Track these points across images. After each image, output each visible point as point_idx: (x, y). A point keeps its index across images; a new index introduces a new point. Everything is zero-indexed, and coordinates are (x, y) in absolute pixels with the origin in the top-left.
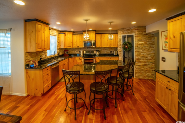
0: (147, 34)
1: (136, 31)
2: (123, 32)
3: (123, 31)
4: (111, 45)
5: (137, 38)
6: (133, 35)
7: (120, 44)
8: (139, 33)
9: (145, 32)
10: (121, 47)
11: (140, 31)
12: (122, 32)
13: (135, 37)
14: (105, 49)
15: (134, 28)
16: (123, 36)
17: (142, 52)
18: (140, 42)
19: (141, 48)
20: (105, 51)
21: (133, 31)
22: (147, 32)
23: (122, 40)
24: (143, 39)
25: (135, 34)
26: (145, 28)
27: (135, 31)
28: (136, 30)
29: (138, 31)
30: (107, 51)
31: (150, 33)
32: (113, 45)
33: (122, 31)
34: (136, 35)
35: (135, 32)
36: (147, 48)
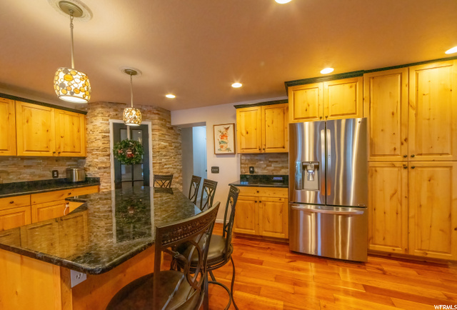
0: (172, 128)
1: (157, 117)
2: (115, 113)
3: (116, 110)
4: (62, 150)
5: (157, 133)
6: (147, 126)
7: (106, 146)
8: (161, 122)
9: (170, 122)
10: (109, 155)
11: (162, 120)
12: (112, 113)
13: (153, 130)
14: (26, 163)
15: (149, 108)
16: (114, 124)
17: (166, 164)
18: (162, 143)
19: (165, 156)
20: (28, 171)
21: (148, 115)
22: (172, 124)
23: (111, 135)
24: (167, 137)
25: (153, 124)
26: (170, 115)
27: (153, 116)
28: (155, 114)
29: (160, 119)
30: (38, 172)
31: (176, 126)
32: (69, 150)
33: (112, 109)
34: (157, 127)
35: (152, 119)
36: (172, 155)
